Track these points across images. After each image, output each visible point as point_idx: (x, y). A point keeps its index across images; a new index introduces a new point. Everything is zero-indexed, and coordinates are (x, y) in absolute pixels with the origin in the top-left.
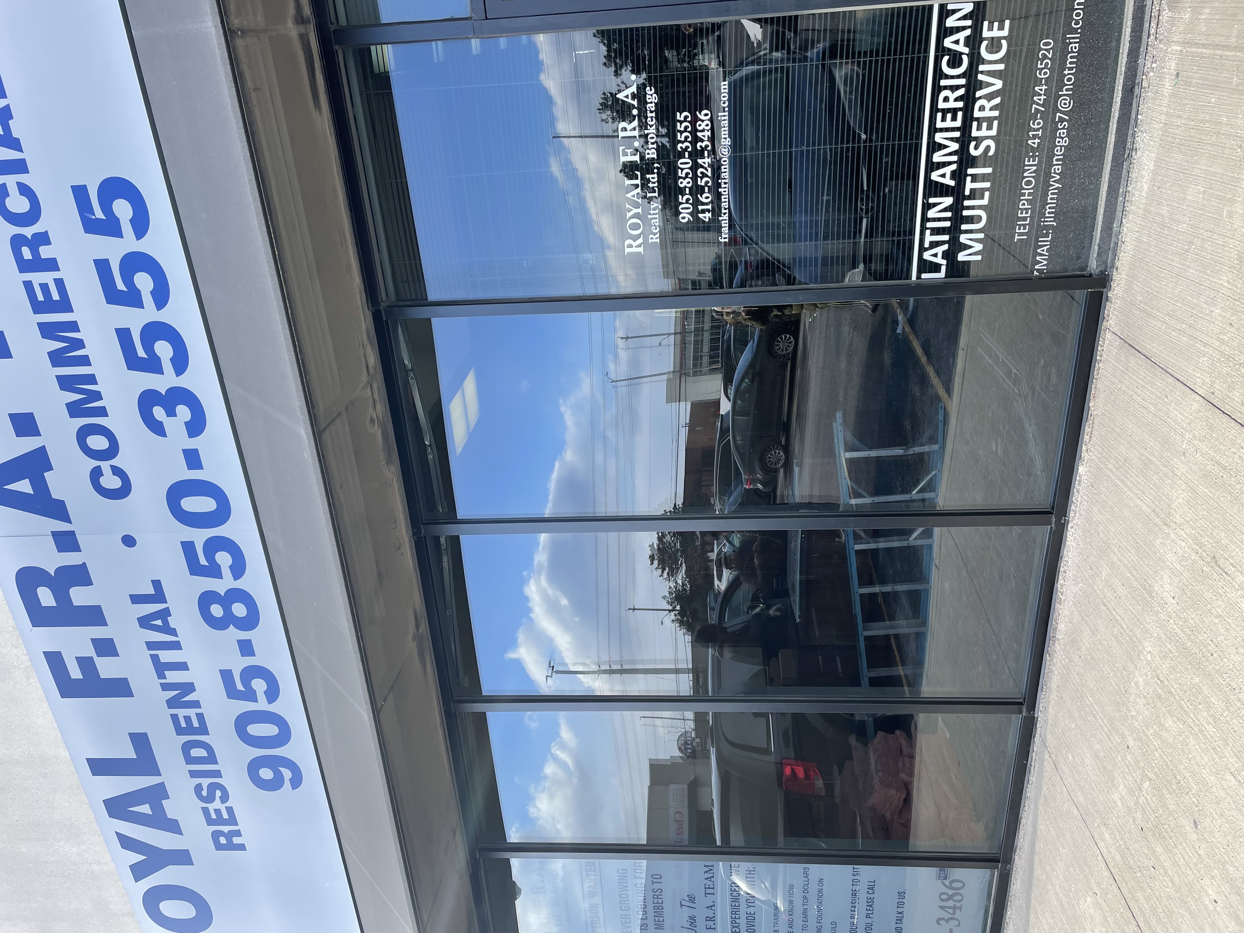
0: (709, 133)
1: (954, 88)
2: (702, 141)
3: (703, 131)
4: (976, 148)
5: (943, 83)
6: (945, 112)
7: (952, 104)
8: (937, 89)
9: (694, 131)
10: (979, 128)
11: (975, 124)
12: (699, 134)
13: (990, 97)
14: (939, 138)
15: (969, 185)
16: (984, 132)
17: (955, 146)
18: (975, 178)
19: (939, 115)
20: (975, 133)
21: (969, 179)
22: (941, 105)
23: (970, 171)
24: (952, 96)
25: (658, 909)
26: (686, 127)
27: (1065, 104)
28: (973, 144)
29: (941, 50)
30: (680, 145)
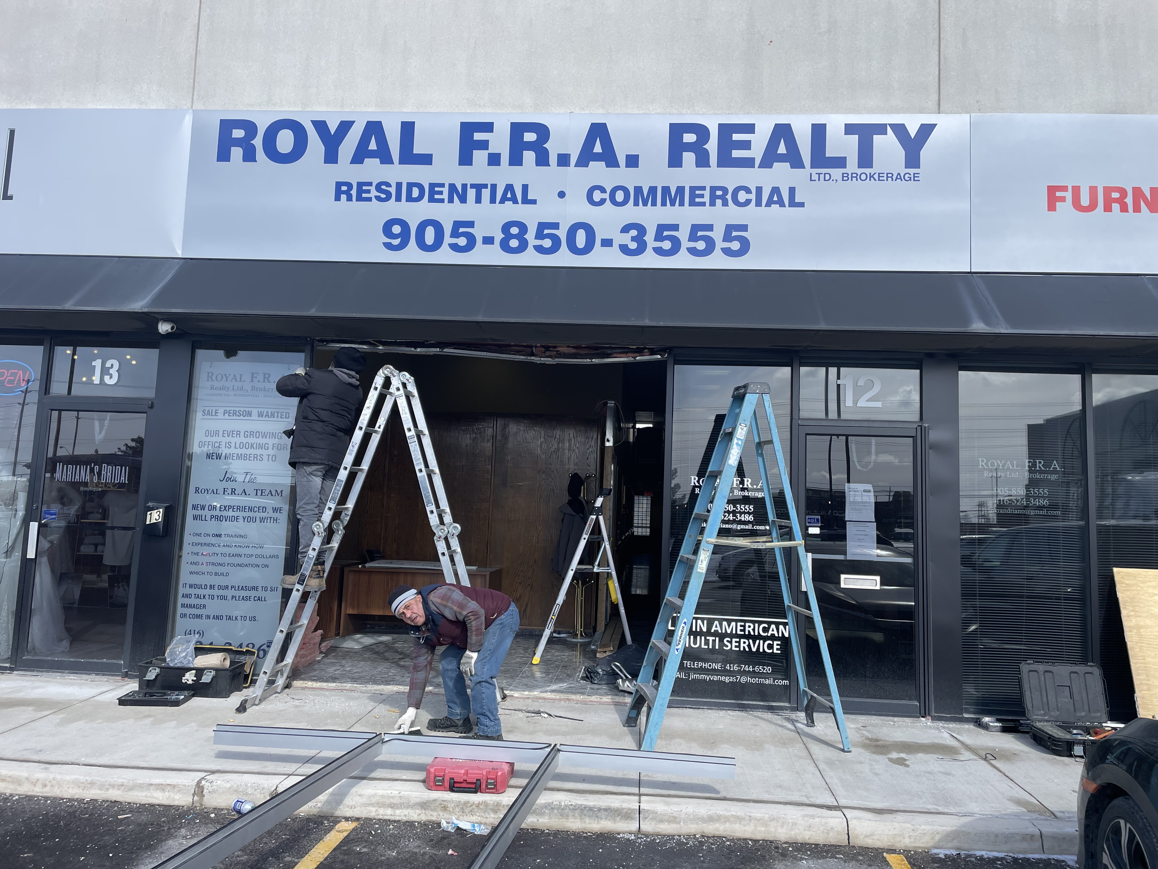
0: (743, 520)
1: (754, 630)
2: (740, 516)
3: (745, 517)
4: (728, 641)
5: (757, 625)
6: (744, 626)
7: (747, 629)
8: (754, 622)
9: (744, 513)
10: (736, 642)
11: (738, 640)
12: (743, 515)
13: (749, 646)
14: (733, 624)
15: (711, 639)
16: (734, 644)
17: (729, 631)
18: (714, 641)
19: (743, 624)
20: (734, 640)
21: (714, 638)
22: (747, 624)
23: (717, 639)
24: (751, 629)
25: (244, 457)
26: (746, 509)
27: (743, 680)
28: (729, 639)
29: (770, 623)
30: (739, 506)
